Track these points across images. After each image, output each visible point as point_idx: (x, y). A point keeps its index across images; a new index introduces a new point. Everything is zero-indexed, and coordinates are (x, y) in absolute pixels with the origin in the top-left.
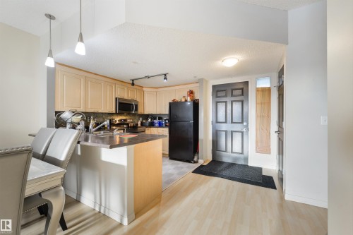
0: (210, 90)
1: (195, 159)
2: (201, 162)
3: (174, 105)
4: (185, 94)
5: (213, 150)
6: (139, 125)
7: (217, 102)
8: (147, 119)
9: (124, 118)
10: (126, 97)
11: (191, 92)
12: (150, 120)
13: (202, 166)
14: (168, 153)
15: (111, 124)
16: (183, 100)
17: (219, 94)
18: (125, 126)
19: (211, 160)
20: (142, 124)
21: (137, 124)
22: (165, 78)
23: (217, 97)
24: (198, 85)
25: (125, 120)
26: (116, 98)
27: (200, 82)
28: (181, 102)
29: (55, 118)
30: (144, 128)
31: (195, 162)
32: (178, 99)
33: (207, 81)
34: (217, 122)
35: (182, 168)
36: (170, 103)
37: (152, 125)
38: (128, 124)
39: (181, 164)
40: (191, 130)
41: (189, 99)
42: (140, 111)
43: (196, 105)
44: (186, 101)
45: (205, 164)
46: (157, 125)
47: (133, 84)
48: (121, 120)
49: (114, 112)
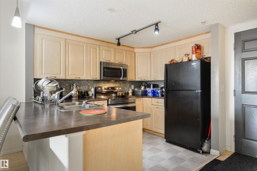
0: (231, 41)
1: (205, 148)
2: (215, 153)
3: (172, 69)
4: (189, 51)
5: (236, 136)
6: (130, 94)
7: (243, 60)
8: (140, 88)
9: (111, 85)
10: (112, 61)
11: (198, 48)
12: (143, 88)
13: (216, 162)
14: (163, 132)
15: (97, 93)
16: (186, 60)
17: (248, 46)
18: (113, 95)
19: (233, 151)
20: (134, 93)
21: (128, 93)
22: (157, 29)
23: (244, 50)
24: (209, 35)
25: (113, 88)
26: (101, 62)
27: (213, 30)
28: (182, 63)
29: (33, 86)
30: (134, 98)
31: (204, 153)
32: (178, 60)
33: (224, 28)
34: (244, 92)
35: (182, 160)
36: (166, 66)
37: (145, 94)
38: (116, 93)
39: (181, 152)
40: (198, 103)
41: (194, 57)
42: (130, 77)
43: (206, 66)
44: (190, 61)
45: (223, 159)
46: (150, 94)
47: (119, 44)
48: (108, 88)
49: (99, 79)
